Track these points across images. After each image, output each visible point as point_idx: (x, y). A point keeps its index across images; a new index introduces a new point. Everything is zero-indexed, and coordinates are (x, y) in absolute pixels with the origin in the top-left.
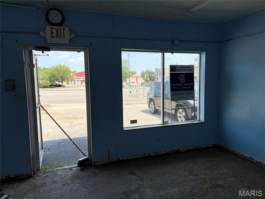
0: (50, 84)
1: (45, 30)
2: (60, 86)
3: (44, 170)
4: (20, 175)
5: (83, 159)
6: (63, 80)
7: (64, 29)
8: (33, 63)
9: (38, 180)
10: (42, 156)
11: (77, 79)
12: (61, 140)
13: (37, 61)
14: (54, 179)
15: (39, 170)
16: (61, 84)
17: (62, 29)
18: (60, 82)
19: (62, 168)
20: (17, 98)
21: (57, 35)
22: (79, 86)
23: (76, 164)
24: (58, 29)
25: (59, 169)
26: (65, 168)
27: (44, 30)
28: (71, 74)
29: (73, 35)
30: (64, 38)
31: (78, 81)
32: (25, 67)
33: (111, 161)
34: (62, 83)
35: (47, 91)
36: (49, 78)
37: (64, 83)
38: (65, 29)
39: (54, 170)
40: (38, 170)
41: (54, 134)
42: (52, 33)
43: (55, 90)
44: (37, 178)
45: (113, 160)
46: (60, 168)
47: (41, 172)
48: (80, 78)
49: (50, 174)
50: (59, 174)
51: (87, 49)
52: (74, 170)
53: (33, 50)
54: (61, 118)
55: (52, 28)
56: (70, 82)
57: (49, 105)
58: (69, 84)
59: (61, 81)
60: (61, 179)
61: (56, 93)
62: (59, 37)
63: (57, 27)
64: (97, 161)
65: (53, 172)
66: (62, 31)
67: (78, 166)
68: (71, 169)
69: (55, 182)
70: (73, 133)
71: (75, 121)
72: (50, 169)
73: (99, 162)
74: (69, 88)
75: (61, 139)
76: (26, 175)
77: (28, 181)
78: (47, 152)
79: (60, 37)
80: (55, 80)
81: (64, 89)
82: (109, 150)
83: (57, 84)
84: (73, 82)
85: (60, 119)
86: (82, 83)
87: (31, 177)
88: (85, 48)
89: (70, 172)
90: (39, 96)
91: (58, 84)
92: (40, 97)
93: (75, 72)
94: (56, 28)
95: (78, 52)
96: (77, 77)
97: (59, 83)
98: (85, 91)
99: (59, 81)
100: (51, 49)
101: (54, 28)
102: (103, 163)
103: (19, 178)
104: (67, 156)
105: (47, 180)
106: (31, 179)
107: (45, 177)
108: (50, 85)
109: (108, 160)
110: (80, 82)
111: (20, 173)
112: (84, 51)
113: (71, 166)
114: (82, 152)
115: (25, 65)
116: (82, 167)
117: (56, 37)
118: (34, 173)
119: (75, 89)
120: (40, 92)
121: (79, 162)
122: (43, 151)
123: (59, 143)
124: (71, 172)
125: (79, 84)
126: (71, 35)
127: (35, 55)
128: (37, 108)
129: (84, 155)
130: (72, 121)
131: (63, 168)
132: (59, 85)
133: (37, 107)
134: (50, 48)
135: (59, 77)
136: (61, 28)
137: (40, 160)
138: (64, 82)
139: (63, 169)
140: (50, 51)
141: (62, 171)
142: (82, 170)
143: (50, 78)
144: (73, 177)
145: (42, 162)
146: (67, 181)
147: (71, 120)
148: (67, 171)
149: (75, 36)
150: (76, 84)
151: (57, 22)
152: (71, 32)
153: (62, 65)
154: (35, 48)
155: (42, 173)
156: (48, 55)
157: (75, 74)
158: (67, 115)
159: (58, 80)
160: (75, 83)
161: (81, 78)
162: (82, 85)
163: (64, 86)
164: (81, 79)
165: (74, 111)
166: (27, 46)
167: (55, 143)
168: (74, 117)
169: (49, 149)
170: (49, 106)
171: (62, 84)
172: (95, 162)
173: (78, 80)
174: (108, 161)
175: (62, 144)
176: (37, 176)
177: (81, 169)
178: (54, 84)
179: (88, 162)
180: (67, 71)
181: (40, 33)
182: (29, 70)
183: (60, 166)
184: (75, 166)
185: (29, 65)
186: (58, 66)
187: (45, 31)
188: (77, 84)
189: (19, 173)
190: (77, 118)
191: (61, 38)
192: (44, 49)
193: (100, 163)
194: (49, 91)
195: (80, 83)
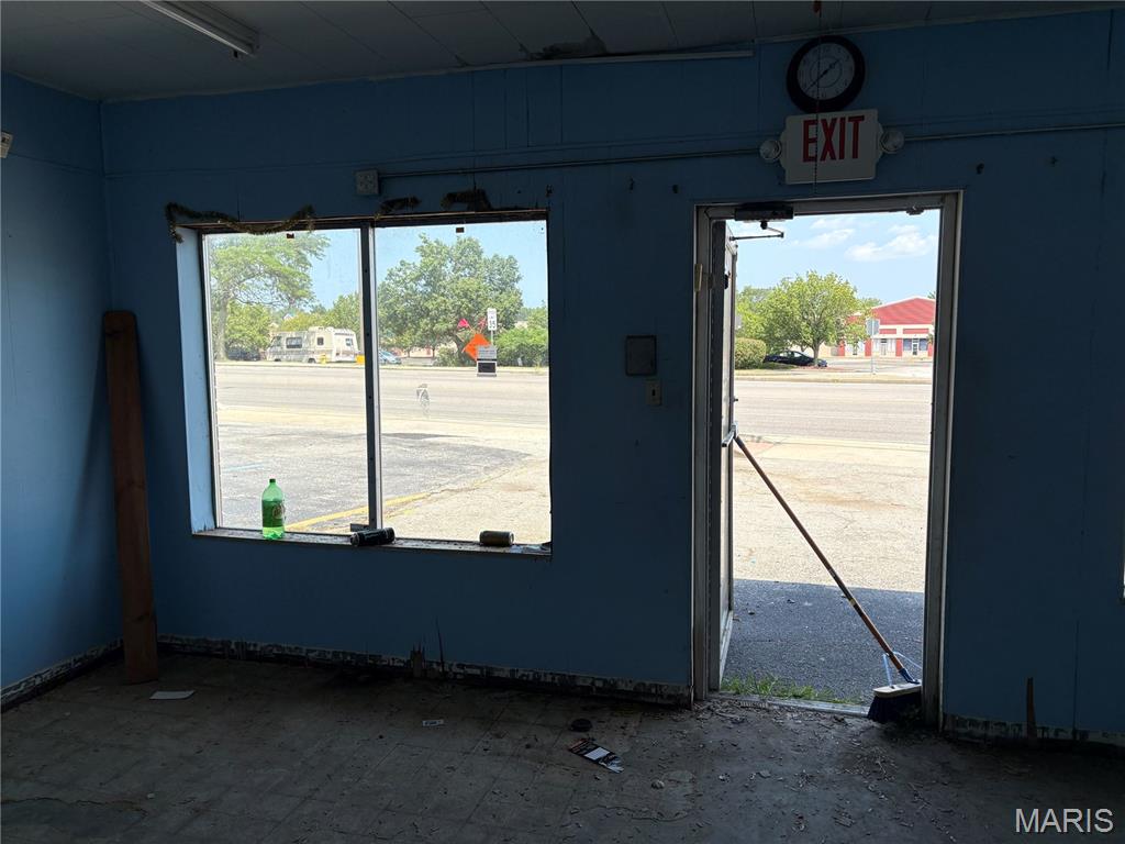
0: (764, 354)
1: (779, 136)
2: (804, 362)
3: (731, 692)
4: (650, 690)
5: (897, 688)
6: (818, 339)
7: (857, 120)
8: (724, 270)
9: (710, 727)
10: (729, 637)
11: (883, 332)
12: (803, 586)
13: (737, 263)
14: (771, 741)
15: (716, 690)
16: (809, 352)
17: (850, 119)
18: (808, 345)
19: (803, 704)
20: (661, 404)
21: (828, 146)
22: (887, 363)
23: (862, 703)
24: (834, 120)
25: (789, 707)
26: (813, 710)
27: (776, 133)
28: (858, 313)
29: (897, 140)
30: (855, 155)
31: (884, 341)
32: (697, 286)
33: (1039, 735)
34: (816, 349)
35: (753, 380)
36: (766, 328)
37: (825, 351)
38: (862, 118)
39: (769, 705)
40: (714, 689)
41: (776, 557)
42: (807, 141)
43: (783, 380)
44: (707, 716)
45: (1052, 735)
46: (792, 703)
47: (723, 700)
48: (894, 331)
49: (752, 714)
50: (791, 725)
51: (957, 194)
52: (854, 728)
53: (727, 221)
54: (803, 496)
55: (807, 124)
56: (848, 348)
57: (760, 438)
58: (841, 353)
59: (810, 341)
60: (798, 748)
61: (789, 389)
62: (833, 158)
63: (829, 116)
64: (966, 717)
65: (768, 711)
66: (849, 126)
67: (871, 716)
68: (839, 719)
69: (773, 755)
70: (851, 565)
71: (862, 518)
72: (756, 698)
73: (973, 723)
74: (842, 370)
75: (799, 581)
76: (670, 697)
77: (676, 721)
78: (747, 624)
79: (837, 156)
80: (786, 338)
81: (822, 377)
82: (1030, 682)
83: (793, 353)
84: (861, 345)
85: (801, 501)
86: (899, 353)
87: (688, 707)
88: (945, 194)
89: (833, 732)
90: (732, 400)
91: (797, 355)
92: (735, 403)
93: (871, 303)
94: (824, 121)
95: (912, 212)
96: (882, 327)
97: (803, 350)
98: (930, 388)
99: (804, 343)
100: (795, 207)
101: (814, 122)
102: (992, 732)
103: (646, 700)
104: (823, 659)
105: (745, 738)
106: (686, 715)
107: (735, 722)
108: (768, 359)
109: (1024, 728)
110: (891, 347)
111: (652, 682)
112: (941, 208)
113: (839, 708)
114: (891, 657)
115: (697, 279)
116: (889, 725)
117: (823, 158)
118: (699, 697)
119: (868, 376)
120: (736, 384)
121: (876, 698)
122: (731, 618)
123: (795, 600)
124: (843, 731)
125: (888, 355)
126: (885, 139)
127: (734, 239)
128: (725, 445)
129: (903, 672)
130: (850, 515)
131: (809, 706)
132: (803, 357)
133: (723, 441)
134: (794, 205)
135: (805, 323)
136: (846, 114)
137: (722, 651)
138: (822, 346)
139: (808, 710)
140: (791, 218)
141: (800, 717)
142: (888, 736)
143: (770, 330)
144: (849, 757)
145: (728, 661)
146: (820, 766)
147: (844, 509)
148: (822, 722)
149: (906, 142)
150: (874, 354)
151: (831, 94)
152: (887, 126)
153: (823, 274)
154: (736, 210)
155: (726, 703)
156: (782, 235)
157: (874, 311)
158: (829, 487)
159: (798, 337)
160: (868, 352)
161: (900, 328)
162: (898, 359)
163: (822, 365)
164: (900, 335)
165: (861, 470)
166: (708, 207)
167: (779, 593)
168: (858, 498)
169: (751, 614)
170: (758, 442)
171: (816, 354)
172: (953, 717)
173: (886, 336)
174: (1020, 729)
175: (806, 604)
176: (709, 709)
177: (885, 732)
178: (781, 355)
179: (920, 712)
180: (841, 300)
181: (761, 152)
182: (706, 297)
183: (795, 696)
184: (855, 710)
185: (710, 279)
186: (805, 280)
187: (782, 139)
188: (877, 357)
189: (647, 683)
190: (870, 504)
191: (842, 157)
192: (769, 213)
193: (980, 731)
194: (762, 380)
195: (894, 349)
